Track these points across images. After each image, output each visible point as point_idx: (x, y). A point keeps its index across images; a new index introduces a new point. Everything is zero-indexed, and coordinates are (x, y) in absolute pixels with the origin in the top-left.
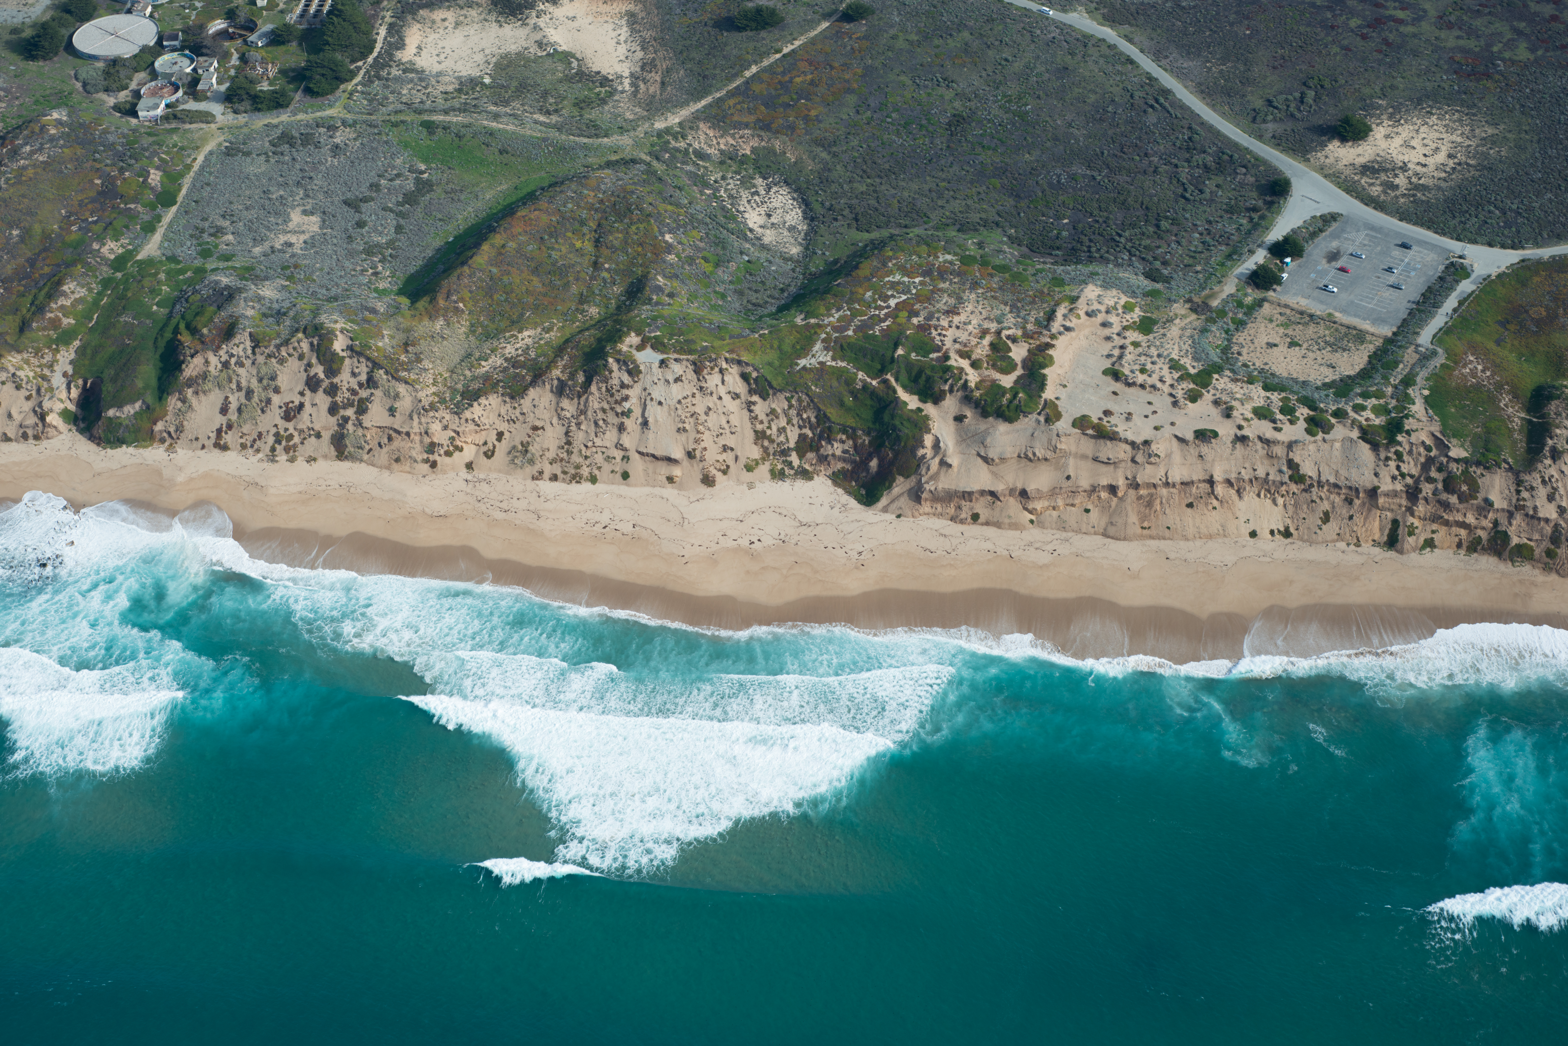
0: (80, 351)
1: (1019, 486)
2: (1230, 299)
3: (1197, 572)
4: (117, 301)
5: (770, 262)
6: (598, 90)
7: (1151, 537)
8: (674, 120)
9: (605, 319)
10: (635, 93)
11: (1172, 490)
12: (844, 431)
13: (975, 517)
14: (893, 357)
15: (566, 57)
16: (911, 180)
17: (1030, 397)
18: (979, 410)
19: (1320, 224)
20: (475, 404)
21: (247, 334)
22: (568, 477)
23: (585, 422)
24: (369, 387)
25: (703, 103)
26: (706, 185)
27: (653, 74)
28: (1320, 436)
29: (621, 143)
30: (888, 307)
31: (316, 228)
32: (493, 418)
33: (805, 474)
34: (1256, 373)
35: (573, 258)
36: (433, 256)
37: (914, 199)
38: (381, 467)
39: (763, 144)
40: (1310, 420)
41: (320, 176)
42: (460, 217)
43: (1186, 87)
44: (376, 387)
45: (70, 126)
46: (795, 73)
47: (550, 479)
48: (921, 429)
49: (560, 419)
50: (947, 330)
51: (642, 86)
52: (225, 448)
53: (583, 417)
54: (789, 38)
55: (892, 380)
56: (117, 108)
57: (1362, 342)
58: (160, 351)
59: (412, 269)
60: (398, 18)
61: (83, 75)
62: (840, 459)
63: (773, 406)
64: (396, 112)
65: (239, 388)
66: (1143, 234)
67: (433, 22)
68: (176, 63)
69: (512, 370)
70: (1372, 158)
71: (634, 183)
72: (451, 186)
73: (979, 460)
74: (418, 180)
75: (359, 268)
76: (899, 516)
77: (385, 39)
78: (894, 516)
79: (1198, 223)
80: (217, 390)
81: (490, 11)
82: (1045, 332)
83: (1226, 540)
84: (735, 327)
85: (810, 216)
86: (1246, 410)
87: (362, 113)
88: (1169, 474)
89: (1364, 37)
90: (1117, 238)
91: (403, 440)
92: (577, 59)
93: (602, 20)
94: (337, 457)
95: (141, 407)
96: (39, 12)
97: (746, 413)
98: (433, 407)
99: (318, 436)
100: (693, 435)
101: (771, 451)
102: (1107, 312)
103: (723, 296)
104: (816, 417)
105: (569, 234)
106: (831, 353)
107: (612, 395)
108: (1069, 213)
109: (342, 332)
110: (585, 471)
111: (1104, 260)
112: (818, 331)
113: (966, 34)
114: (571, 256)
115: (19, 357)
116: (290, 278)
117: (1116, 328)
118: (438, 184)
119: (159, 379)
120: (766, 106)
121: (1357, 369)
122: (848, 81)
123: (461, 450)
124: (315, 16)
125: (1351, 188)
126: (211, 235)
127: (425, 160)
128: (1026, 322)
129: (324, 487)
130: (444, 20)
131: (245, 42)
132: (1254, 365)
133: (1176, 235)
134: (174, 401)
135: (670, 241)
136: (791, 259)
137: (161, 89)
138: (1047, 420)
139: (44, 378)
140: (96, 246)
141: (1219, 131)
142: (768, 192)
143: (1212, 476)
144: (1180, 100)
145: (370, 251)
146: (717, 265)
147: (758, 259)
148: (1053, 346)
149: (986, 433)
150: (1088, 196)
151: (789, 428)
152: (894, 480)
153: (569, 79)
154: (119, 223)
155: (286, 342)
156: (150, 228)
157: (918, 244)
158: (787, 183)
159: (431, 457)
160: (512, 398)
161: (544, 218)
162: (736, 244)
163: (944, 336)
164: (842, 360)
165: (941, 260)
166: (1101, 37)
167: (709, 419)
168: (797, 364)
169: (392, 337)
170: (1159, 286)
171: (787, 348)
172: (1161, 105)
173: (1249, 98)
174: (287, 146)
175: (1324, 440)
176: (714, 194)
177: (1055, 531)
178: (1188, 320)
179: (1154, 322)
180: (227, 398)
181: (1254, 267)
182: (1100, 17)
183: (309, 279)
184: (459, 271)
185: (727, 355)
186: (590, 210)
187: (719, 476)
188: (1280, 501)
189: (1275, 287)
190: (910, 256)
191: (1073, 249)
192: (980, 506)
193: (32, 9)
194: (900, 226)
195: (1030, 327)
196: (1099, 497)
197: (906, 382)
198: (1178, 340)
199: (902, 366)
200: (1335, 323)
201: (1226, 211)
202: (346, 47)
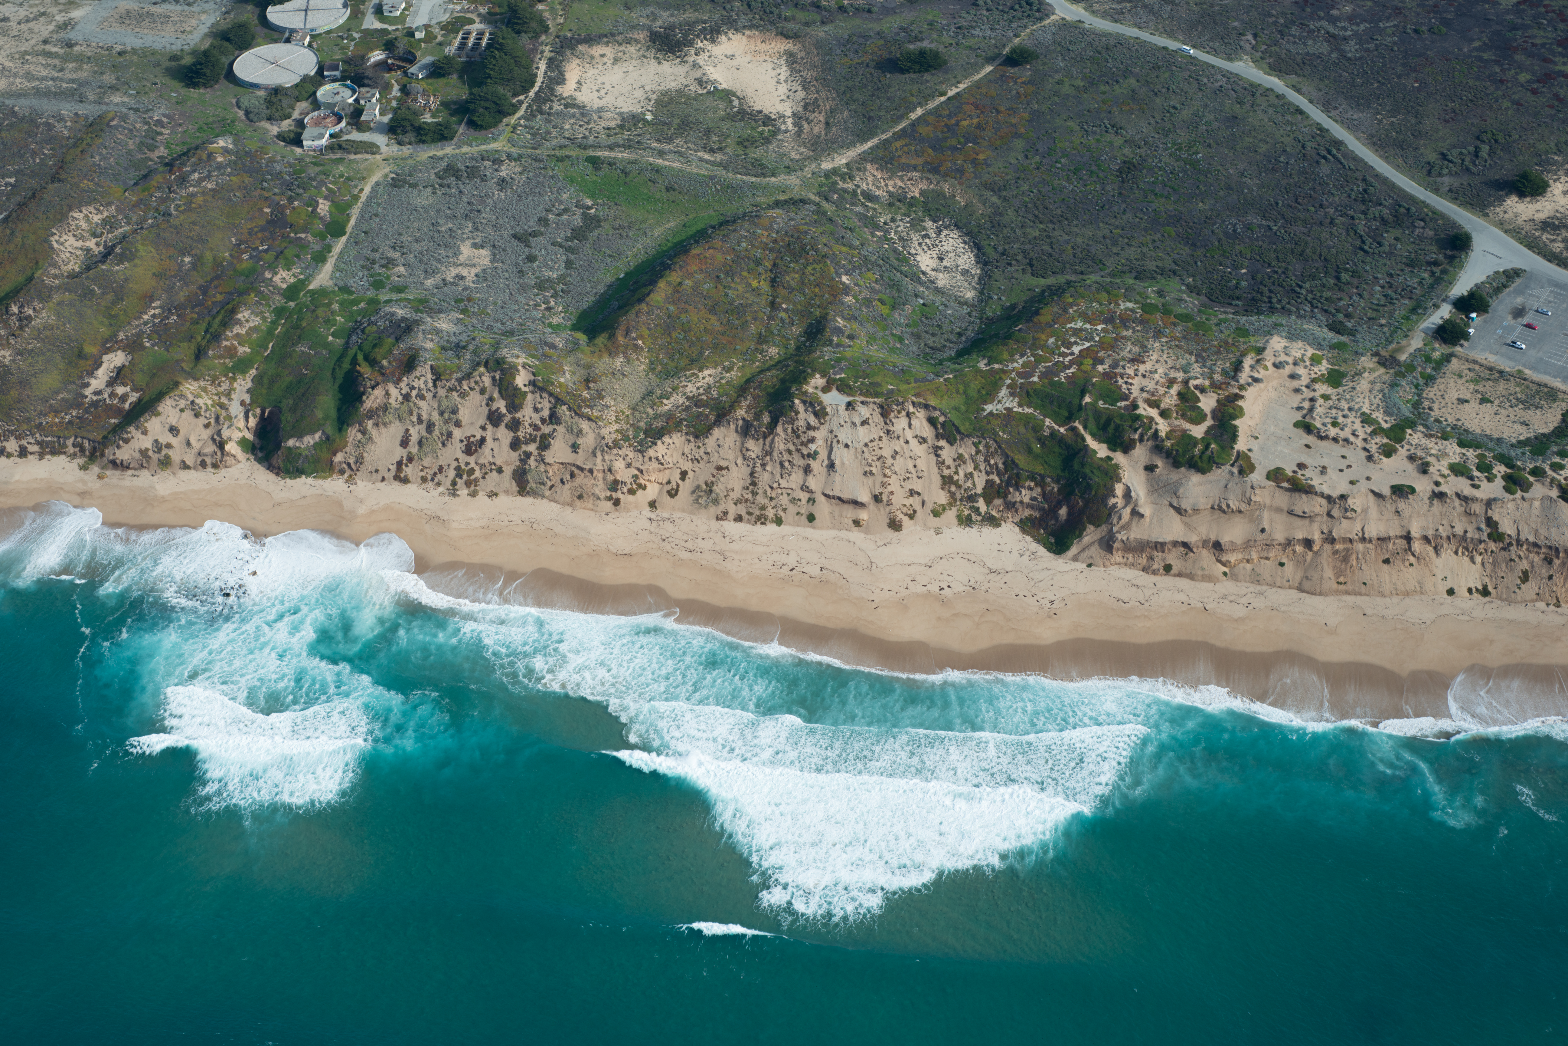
0: (258, 380)
1: (1213, 538)
2: (1418, 354)
3: (1395, 629)
4: (292, 331)
5: (946, 306)
6: (761, 129)
7: (1347, 593)
8: (841, 160)
9: (785, 359)
10: (799, 133)
11: (1368, 545)
12: (1032, 478)
13: (1168, 568)
14: (1080, 405)
15: (727, 95)
16: (1084, 226)
17: (1223, 448)
18: (1171, 460)
19: (1503, 279)
20: (659, 442)
21: (428, 367)
22: (753, 518)
23: (770, 463)
24: (551, 423)
25: (870, 144)
26: (877, 227)
27: (816, 114)
28: (1519, 494)
29: (789, 182)
30: (1072, 354)
31: (486, 262)
32: (677, 456)
33: (992, 521)
34: (1449, 429)
35: (750, 297)
36: (605, 292)
37: (1088, 245)
38: (563, 504)
39: (932, 186)
40: (1507, 478)
41: (488, 209)
42: (630, 253)
43: (1357, 139)
44: (559, 423)
45: (236, 154)
46: (960, 116)
47: (735, 520)
48: (1111, 478)
49: (745, 459)
50: (1133, 378)
51: (806, 126)
52: (405, 481)
53: (768, 458)
54: (953, 80)
55: (1081, 428)
56: (281, 137)
57: (1555, 400)
58: (339, 381)
59: (585, 305)
60: (557, 53)
61: (245, 103)
62: (1028, 506)
63: (961, 451)
64: (561, 147)
65: (420, 421)
66: (1324, 286)
67: (592, 57)
68: (338, 93)
69: (694, 409)
70: (1552, 214)
71: (806, 224)
72: (618, 222)
73: (1172, 511)
74: (585, 215)
75: (531, 303)
76: (1089, 565)
77: (546, 73)
78: (1084, 566)
79: (1379, 276)
80: (397, 423)
81: (648, 48)
82: (1233, 383)
83: (1423, 597)
84: (918, 370)
85: (982, 260)
86: (1443, 466)
87: (526, 147)
88: (1366, 529)
89: (1534, 92)
90: (1298, 290)
91: (586, 477)
92: (738, 98)
93: (761, 59)
94: (519, 492)
95: (321, 438)
96: (197, 40)
97: (932, 457)
98: (616, 445)
99: (500, 470)
100: (879, 478)
101: (958, 496)
102: (1295, 364)
103: (901, 339)
104: (1004, 463)
105: (745, 274)
106: (1017, 399)
107: (798, 437)
108: (1246, 263)
109: (524, 367)
110: (770, 513)
111: (1285, 311)
112: (1004, 377)
113: (1132, 81)
114: (747, 295)
115: (196, 384)
116: (464, 311)
117: (1305, 381)
118: (606, 220)
119: (339, 410)
120: (934, 148)
121: (1551, 427)
122: (1015, 126)
123: (644, 488)
124: (473, 49)
125: (1532, 245)
126: (382, 266)
127: (592, 196)
128: (1213, 372)
129: (506, 523)
130: (603, 56)
131: (405, 73)
132: (1446, 420)
133: (1357, 288)
134: (354, 432)
135: (847, 282)
136: (966, 303)
137: (324, 118)
138: (1241, 472)
139: (222, 406)
140: (268, 275)
141: (1394, 184)
142: (938, 236)
143: (1409, 533)
144: (1353, 152)
145: (542, 285)
146: (893, 308)
147: (934, 302)
148: (1242, 397)
149: (1179, 483)
150: (1265, 246)
151: (976, 474)
152: (1085, 529)
153: (731, 117)
154: (290, 252)
155: (468, 376)
156: (320, 258)
157: (1098, 291)
158: (957, 226)
159: (614, 495)
160: (697, 437)
161: (719, 257)
162: (910, 286)
163: (1131, 384)
164: (1029, 407)
165: (1122, 307)
166: (1268, 86)
167: (896, 463)
168: (984, 410)
169: (573, 373)
170: (1344, 338)
171: (972, 393)
172: (1333, 156)
173: (1422, 151)
174: (453, 179)
175: (1523, 499)
176: (885, 236)
177: (1249, 584)
178: (1377, 374)
179: (1343, 375)
180: (407, 430)
181: (1441, 322)
182: (1266, 66)
183: (483, 312)
184: (637, 308)
185: (914, 399)
186: (764, 249)
187: (906, 520)
188: (1478, 559)
189: (1462, 342)
190: (1091, 302)
191: (1253, 299)
192: (1173, 557)
193: (190, 36)
194: (1076, 272)
195: (1217, 377)
196: (1294, 551)
197: (1095, 430)
198: (1368, 394)
199: (1090, 414)
200: (1525, 379)
201: (1407, 265)
202: (508, 80)
